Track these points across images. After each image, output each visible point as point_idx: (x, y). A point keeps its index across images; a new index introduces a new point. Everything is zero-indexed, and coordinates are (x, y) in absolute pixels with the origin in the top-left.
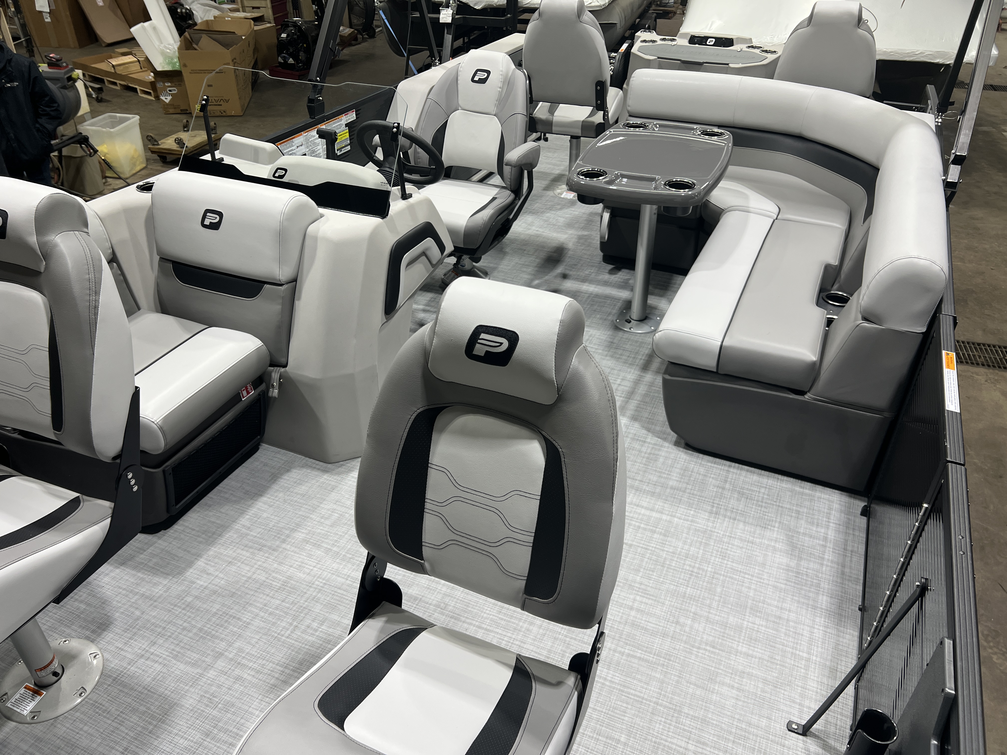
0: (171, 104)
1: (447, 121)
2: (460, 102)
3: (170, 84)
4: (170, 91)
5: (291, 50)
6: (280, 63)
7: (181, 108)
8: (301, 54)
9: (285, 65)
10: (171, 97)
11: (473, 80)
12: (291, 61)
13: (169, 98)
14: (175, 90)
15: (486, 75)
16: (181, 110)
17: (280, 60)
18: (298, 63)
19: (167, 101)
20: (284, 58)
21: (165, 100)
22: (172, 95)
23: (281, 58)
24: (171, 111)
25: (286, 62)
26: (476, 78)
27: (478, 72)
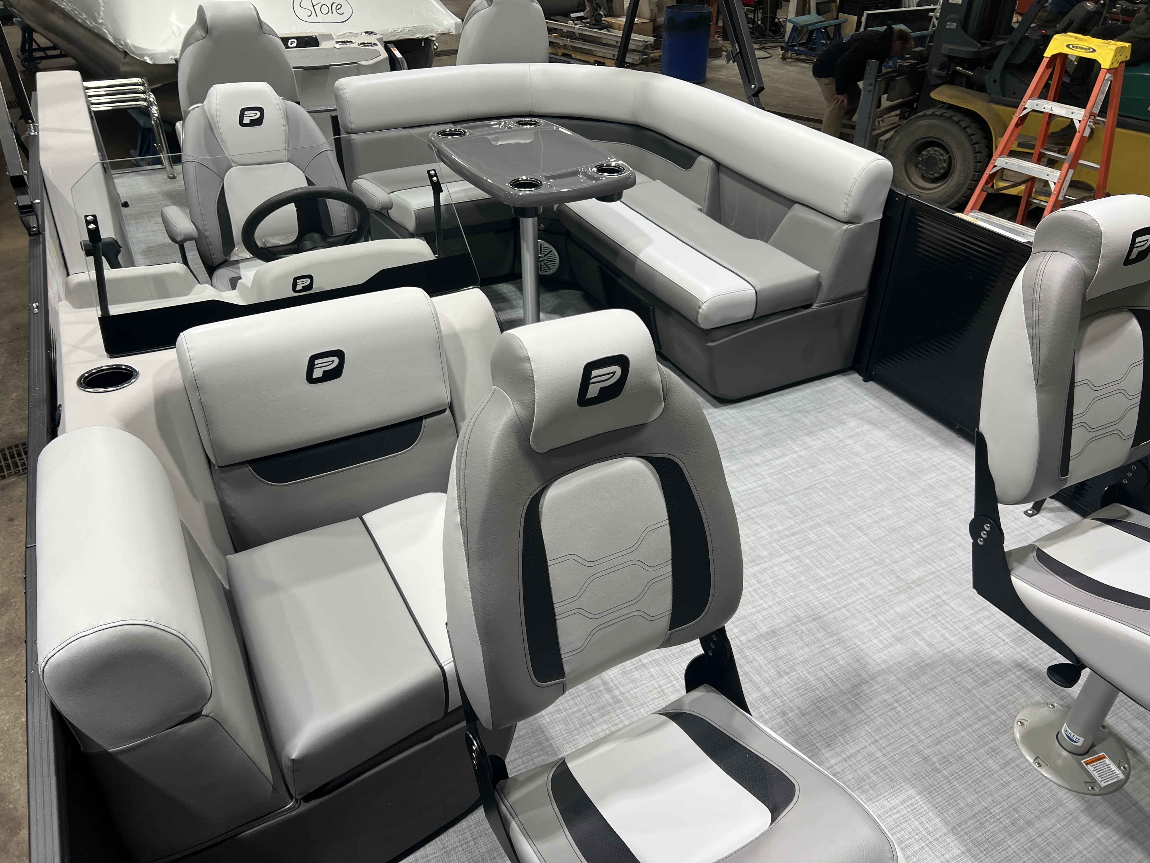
1: (223, 187)
2: (231, 157)
11: (243, 124)
15: (258, 113)
26: (246, 121)
27: (246, 113)
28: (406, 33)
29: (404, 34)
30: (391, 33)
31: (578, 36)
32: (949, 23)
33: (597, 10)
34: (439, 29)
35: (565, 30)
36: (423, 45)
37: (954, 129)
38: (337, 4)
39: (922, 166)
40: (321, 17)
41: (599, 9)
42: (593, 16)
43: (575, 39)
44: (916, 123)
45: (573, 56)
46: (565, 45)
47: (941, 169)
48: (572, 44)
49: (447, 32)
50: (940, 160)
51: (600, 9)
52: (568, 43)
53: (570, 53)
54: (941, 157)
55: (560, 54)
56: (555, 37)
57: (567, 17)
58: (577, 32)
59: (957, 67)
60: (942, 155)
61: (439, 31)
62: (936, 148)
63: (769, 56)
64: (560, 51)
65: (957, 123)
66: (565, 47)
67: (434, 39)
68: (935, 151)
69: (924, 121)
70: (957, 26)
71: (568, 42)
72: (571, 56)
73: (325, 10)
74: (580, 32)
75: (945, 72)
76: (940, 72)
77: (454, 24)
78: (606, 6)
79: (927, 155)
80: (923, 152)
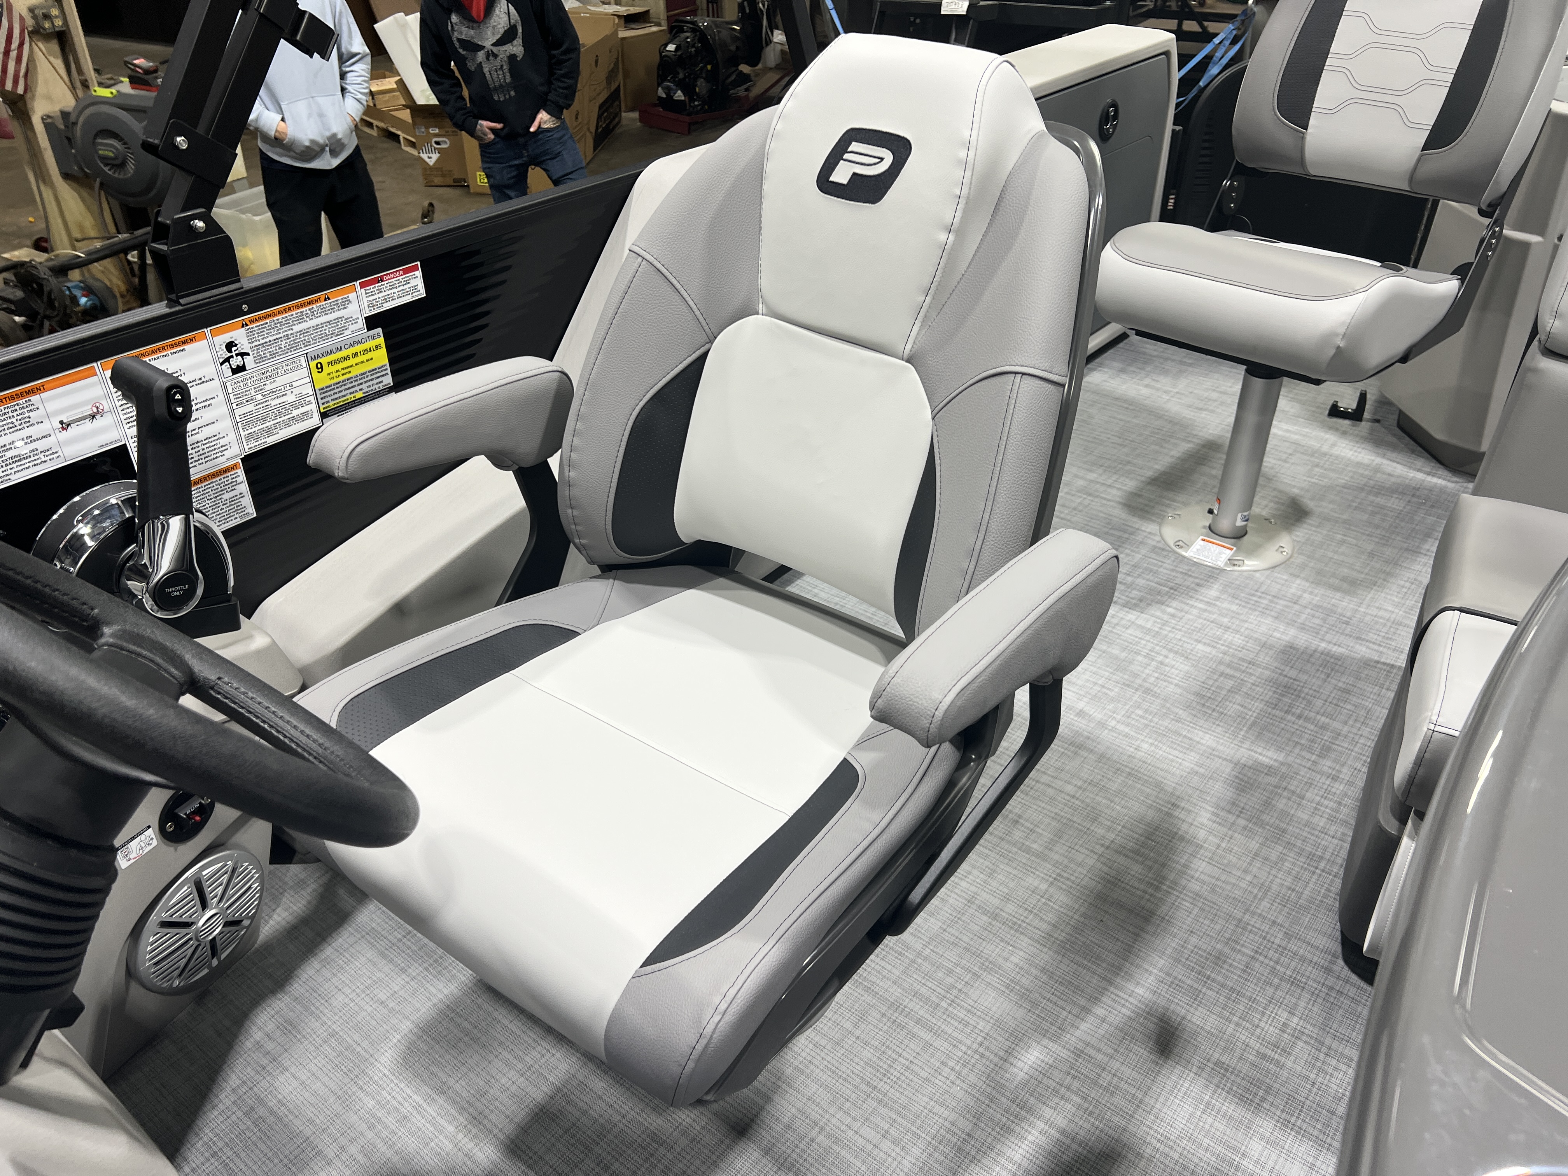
0: (437, 168)
1: (705, 356)
2: (765, 282)
3: (437, 131)
4: (437, 143)
5: (681, 76)
6: (660, 98)
7: (455, 177)
8: (699, 83)
9: (668, 103)
10: (438, 155)
11: (825, 184)
12: (679, 95)
13: (435, 156)
14: (445, 142)
15: (888, 158)
16: (455, 180)
17: (661, 93)
18: (692, 100)
19: (431, 162)
20: (668, 90)
21: (428, 160)
22: (440, 151)
23: (663, 89)
24: (437, 180)
25: (670, 97)
26: (841, 175)
27: (855, 146)
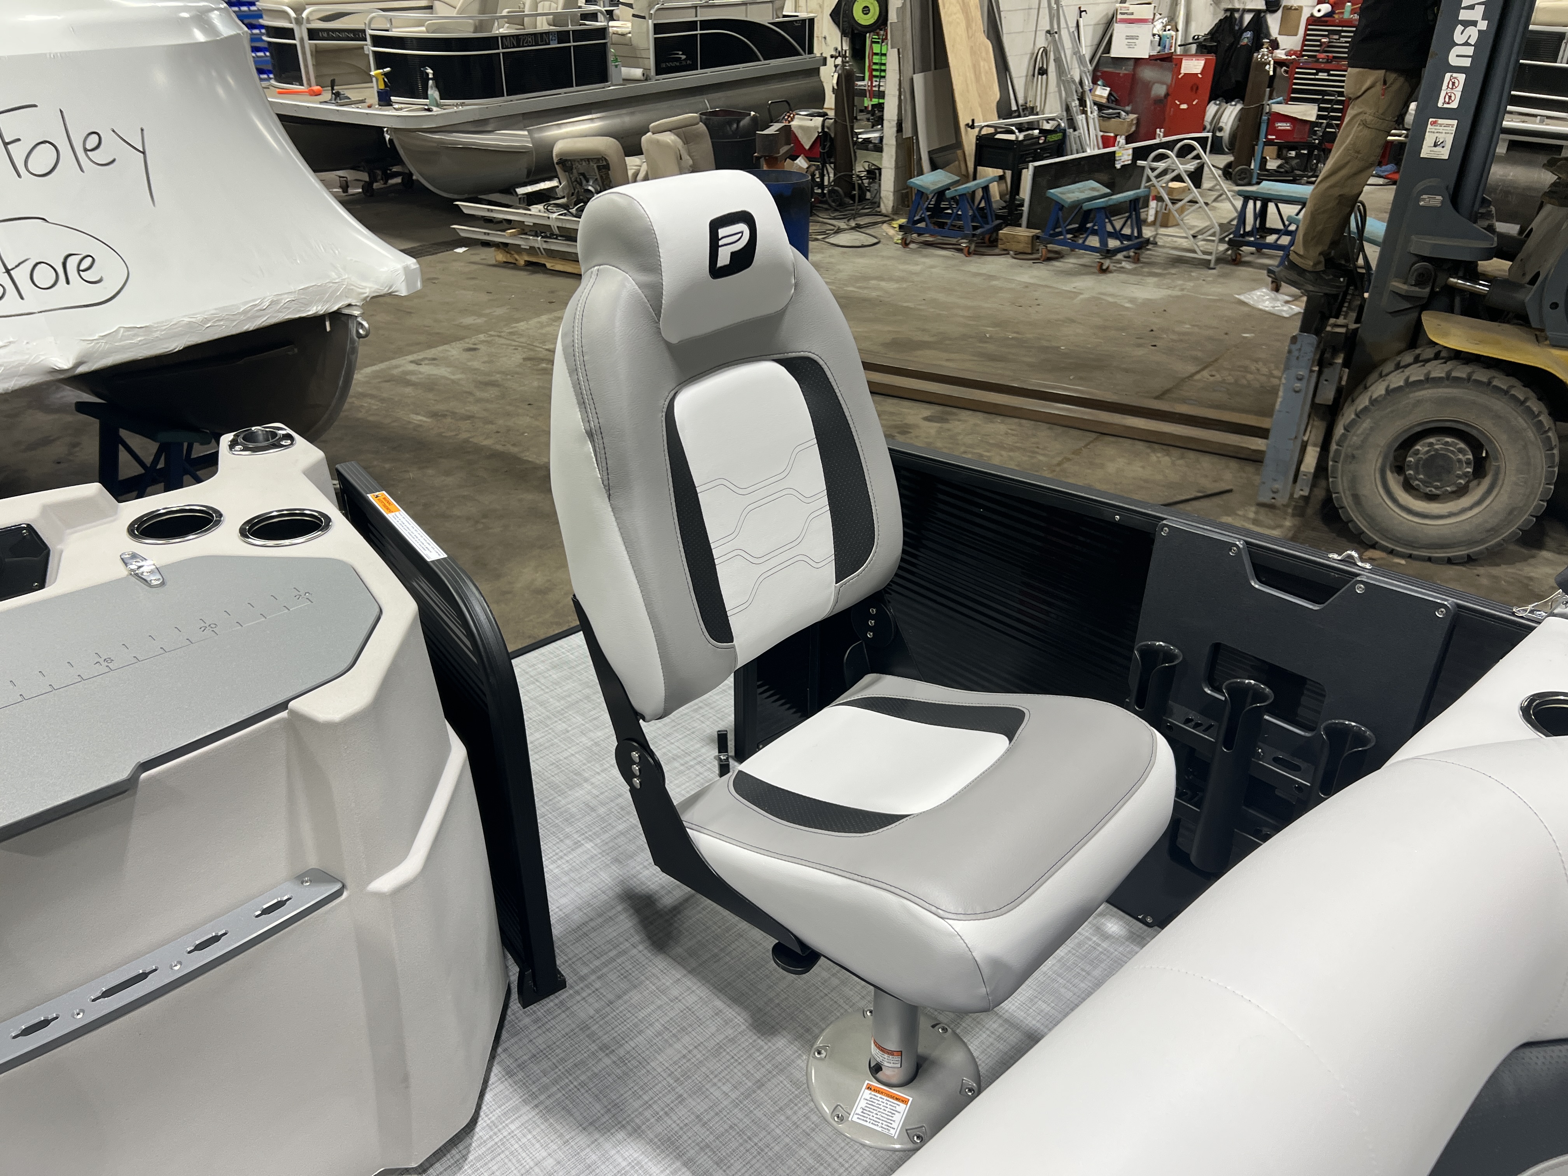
28: (285, 308)
29: (279, 311)
30: (245, 312)
31: (556, 231)
32: (1424, 196)
33: (581, 184)
34: (365, 288)
35: (529, 221)
36: (328, 329)
37: (1499, 405)
38: (80, 257)
39: (1417, 472)
40: (34, 299)
41: (584, 182)
42: (573, 195)
43: (550, 238)
44: (1411, 395)
45: (549, 265)
46: (532, 248)
47: (1459, 477)
48: (545, 246)
49: (385, 291)
50: (1460, 461)
51: (588, 181)
52: (536, 246)
53: (542, 261)
54: (1461, 456)
55: (522, 263)
56: (512, 235)
57: (511, 194)
58: (554, 225)
59: (1452, 279)
60: (1461, 451)
61: (367, 290)
62: (1448, 440)
63: (875, 241)
64: (521, 260)
65: (1506, 392)
66: (532, 250)
67: (356, 313)
68: (1447, 443)
69: (1430, 391)
70: (1442, 202)
71: (538, 242)
72: (544, 265)
73: (44, 276)
74: (560, 225)
75: (1428, 290)
76: (1417, 289)
77: (401, 272)
78: (598, 177)
79: (1428, 452)
80: (1418, 447)
